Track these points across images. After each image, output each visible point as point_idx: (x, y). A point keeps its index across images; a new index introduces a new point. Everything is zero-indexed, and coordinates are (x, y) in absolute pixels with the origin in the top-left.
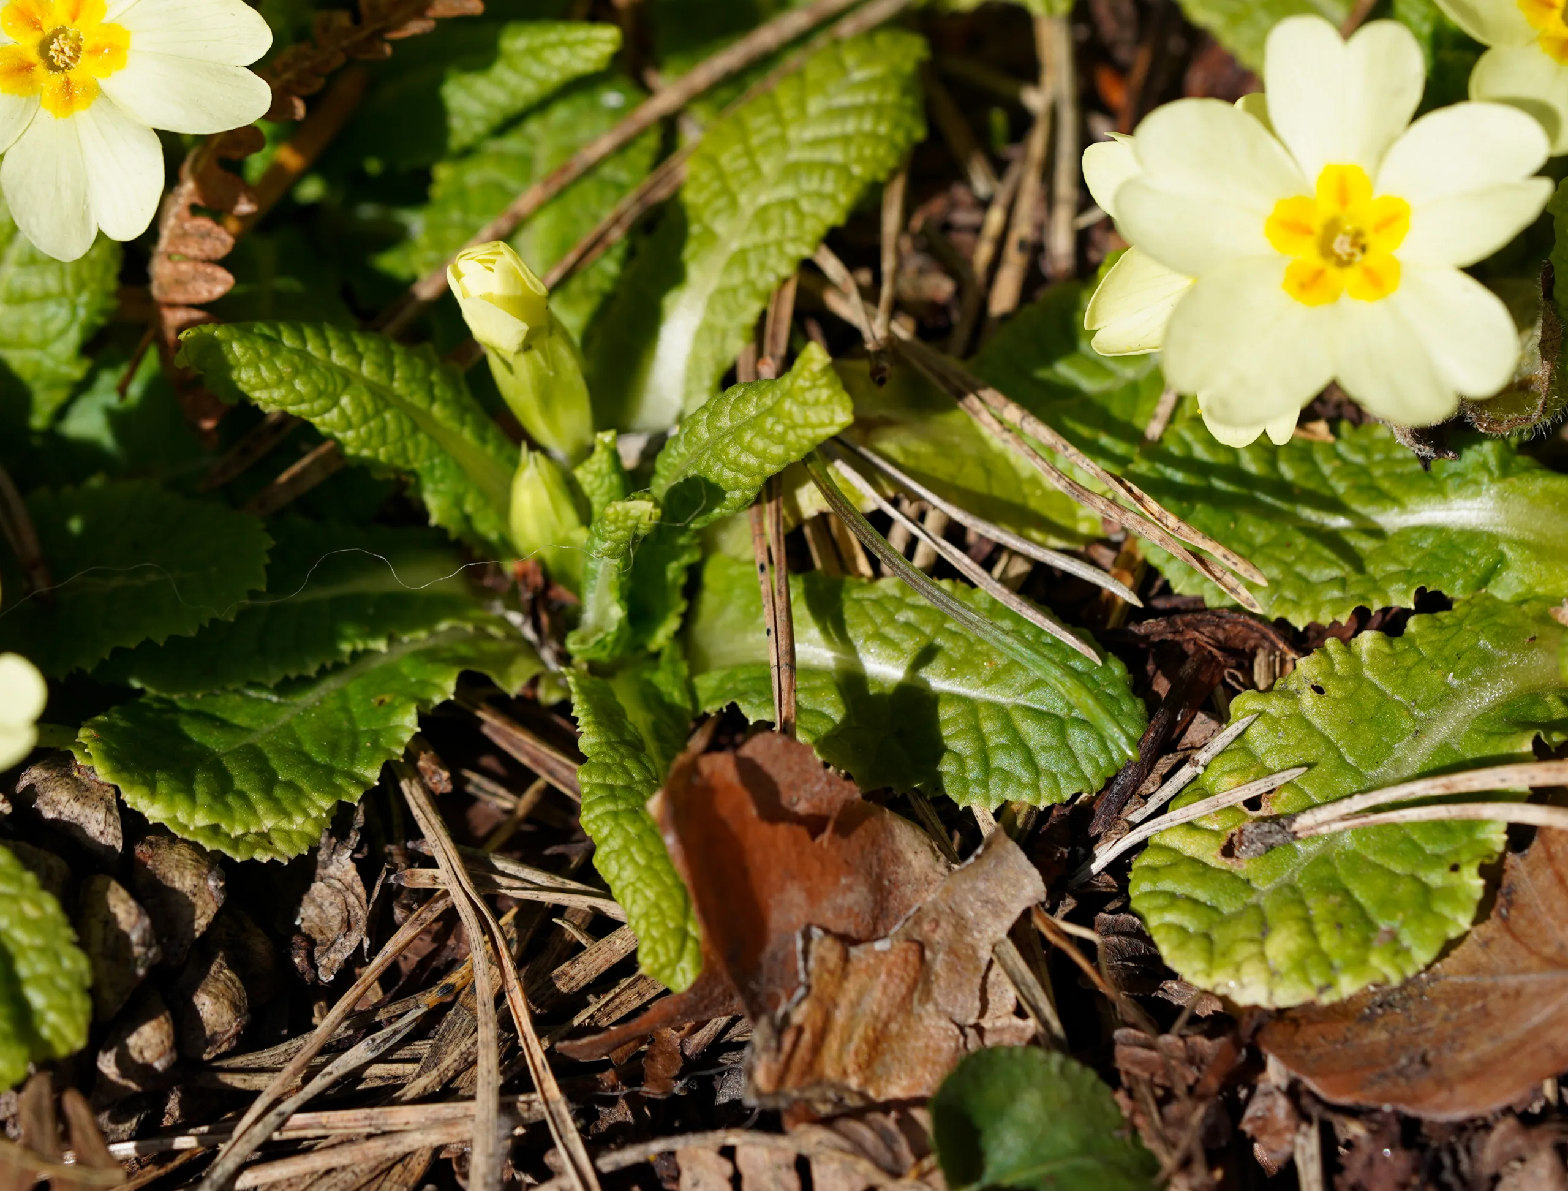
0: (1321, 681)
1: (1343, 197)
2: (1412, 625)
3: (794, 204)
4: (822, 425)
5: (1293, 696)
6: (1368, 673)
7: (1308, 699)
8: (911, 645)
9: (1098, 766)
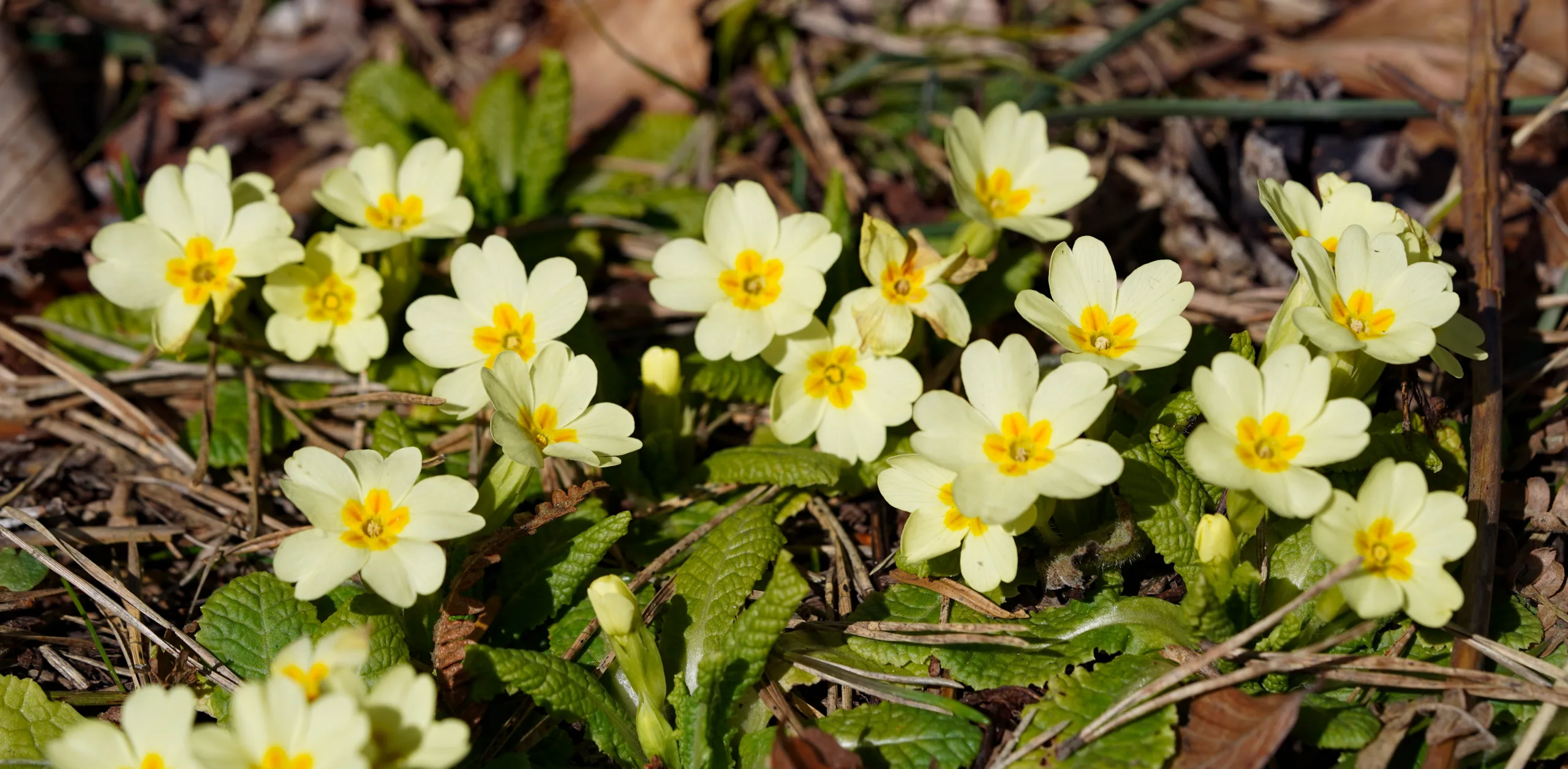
0: (1063, 690)
1: (1015, 430)
2: (1096, 667)
3: (736, 574)
4: (794, 595)
5: (1052, 700)
6: (1083, 685)
7: (1058, 699)
8: (857, 731)
9: (966, 754)
